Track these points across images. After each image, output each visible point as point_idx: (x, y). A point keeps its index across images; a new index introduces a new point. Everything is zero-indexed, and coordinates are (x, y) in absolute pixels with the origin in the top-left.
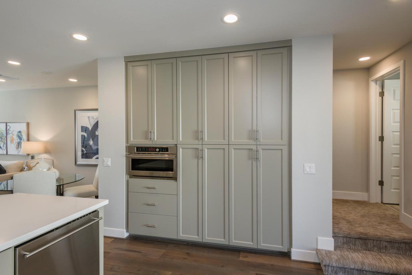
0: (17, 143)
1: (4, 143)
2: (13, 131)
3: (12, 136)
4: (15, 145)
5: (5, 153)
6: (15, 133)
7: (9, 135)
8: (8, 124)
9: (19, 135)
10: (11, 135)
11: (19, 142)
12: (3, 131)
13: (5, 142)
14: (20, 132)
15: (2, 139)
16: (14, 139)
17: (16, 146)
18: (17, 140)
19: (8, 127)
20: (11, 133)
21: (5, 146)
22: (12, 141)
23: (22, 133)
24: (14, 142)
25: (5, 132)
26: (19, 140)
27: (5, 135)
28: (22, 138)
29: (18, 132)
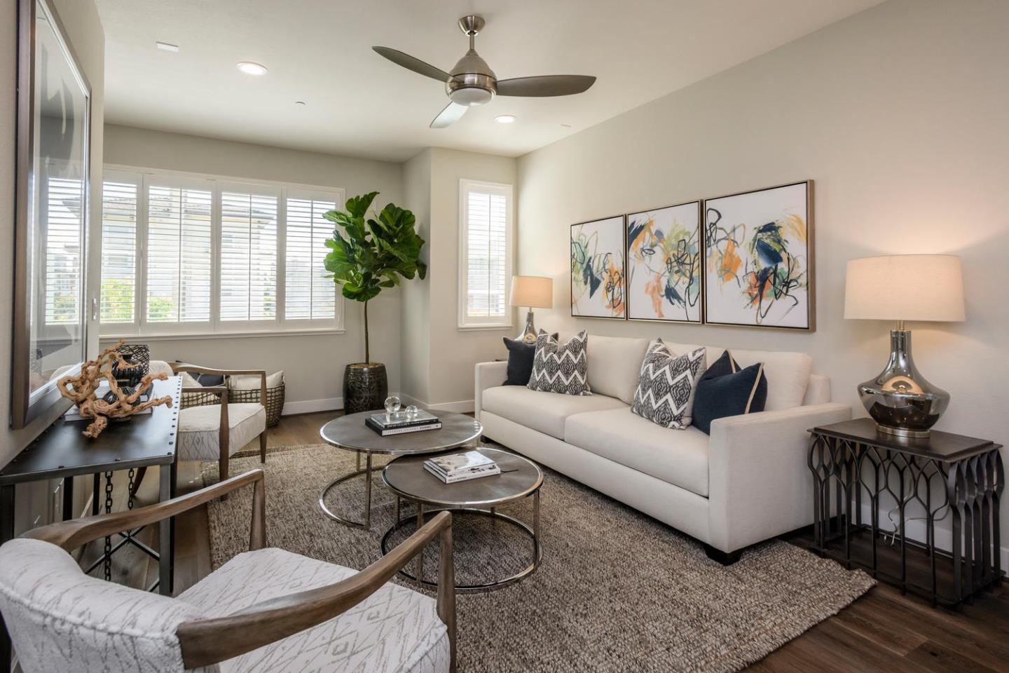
0: (751, 279)
1: (691, 278)
2: (734, 230)
3: (727, 251)
4: (745, 286)
5: (695, 314)
6: (747, 236)
7: (714, 248)
8: (709, 205)
9: (768, 241)
10: (723, 245)
11: (766, 271)
12: (688, 233)
13: (696, 273)
14: (770, 228)
15: (683, 263)
16: (739, 261)
17: (751, 287)
18: (755, 263)
19: (711, 217)
20: (724, 239)
21: (695, 288)
22: (728, 270)
23: (781, 231)
24: (740, 272)
25: (696, 237)
26: (763, 264)
27: (697, 247)
28: (783, 255)
29: (760, 231)
